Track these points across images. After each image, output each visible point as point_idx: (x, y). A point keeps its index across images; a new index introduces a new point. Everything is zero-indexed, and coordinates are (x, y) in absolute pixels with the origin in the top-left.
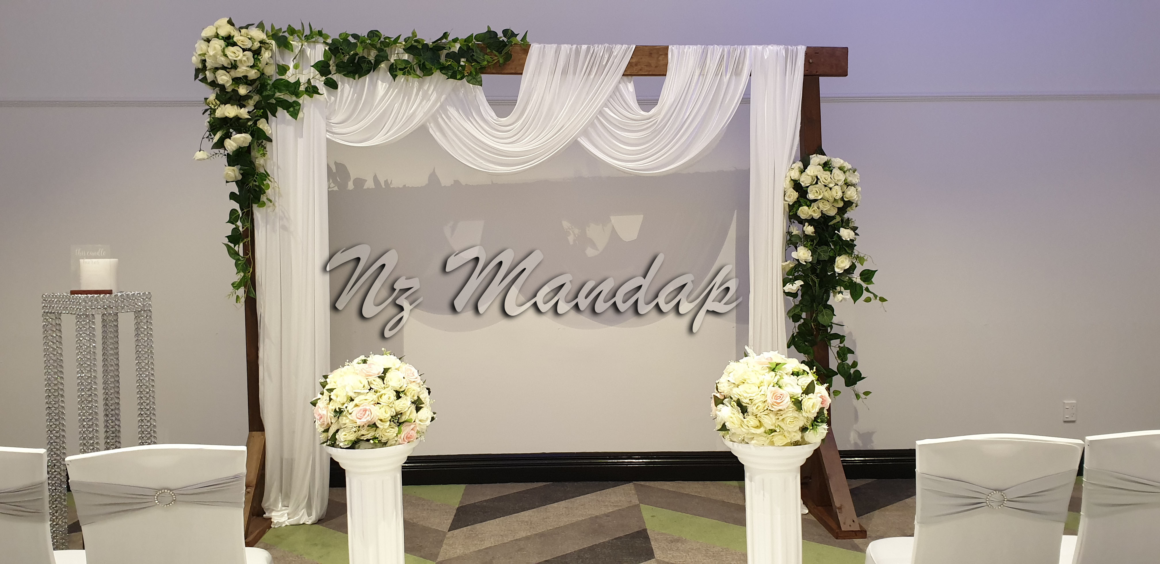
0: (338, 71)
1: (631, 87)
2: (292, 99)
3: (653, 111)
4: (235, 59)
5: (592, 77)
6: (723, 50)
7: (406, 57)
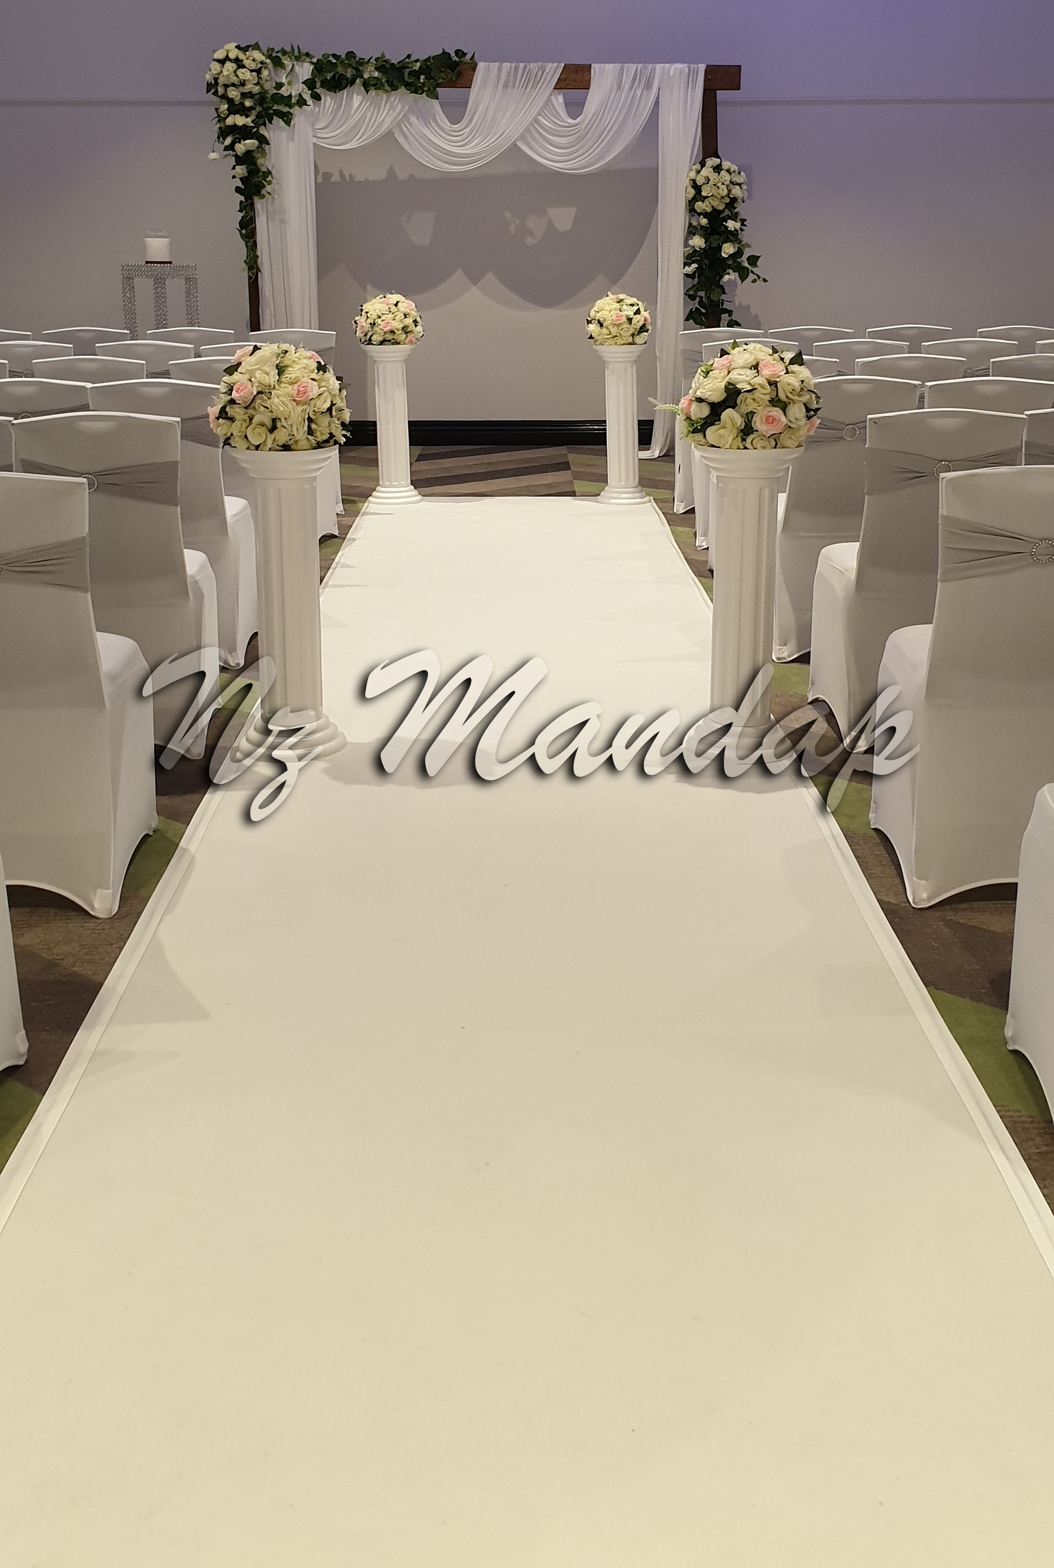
0: (322, 86)
1: (561, 99)
2: (286, 109)
3: (578, 119)
4: (245, 79)
5: (528, 90)
6: (637, 68)
7: (376, 74)
